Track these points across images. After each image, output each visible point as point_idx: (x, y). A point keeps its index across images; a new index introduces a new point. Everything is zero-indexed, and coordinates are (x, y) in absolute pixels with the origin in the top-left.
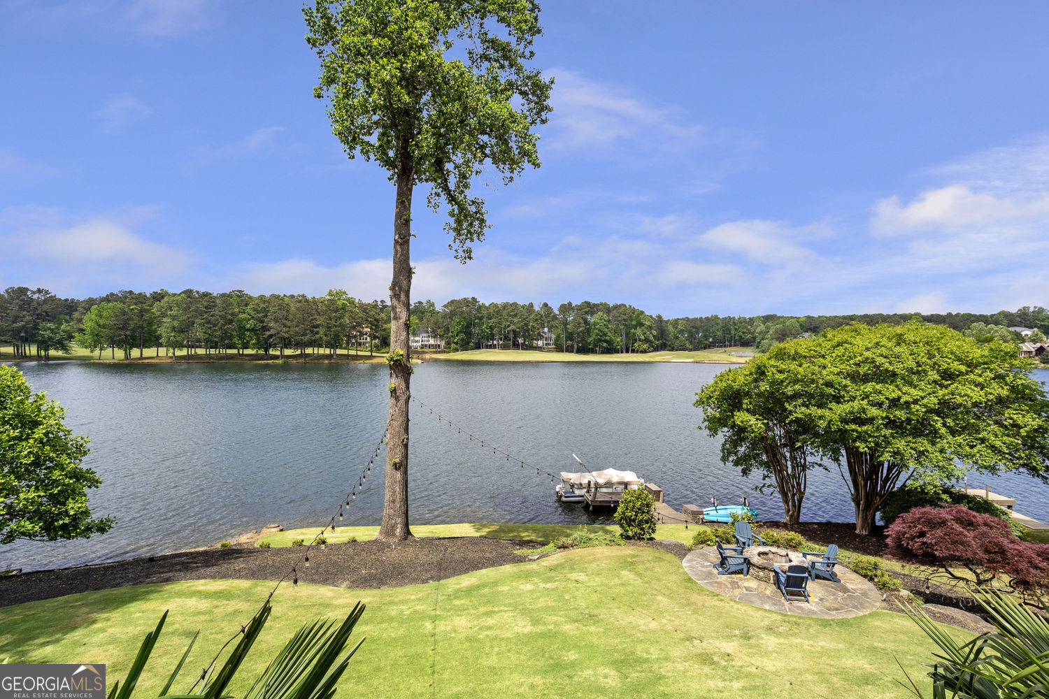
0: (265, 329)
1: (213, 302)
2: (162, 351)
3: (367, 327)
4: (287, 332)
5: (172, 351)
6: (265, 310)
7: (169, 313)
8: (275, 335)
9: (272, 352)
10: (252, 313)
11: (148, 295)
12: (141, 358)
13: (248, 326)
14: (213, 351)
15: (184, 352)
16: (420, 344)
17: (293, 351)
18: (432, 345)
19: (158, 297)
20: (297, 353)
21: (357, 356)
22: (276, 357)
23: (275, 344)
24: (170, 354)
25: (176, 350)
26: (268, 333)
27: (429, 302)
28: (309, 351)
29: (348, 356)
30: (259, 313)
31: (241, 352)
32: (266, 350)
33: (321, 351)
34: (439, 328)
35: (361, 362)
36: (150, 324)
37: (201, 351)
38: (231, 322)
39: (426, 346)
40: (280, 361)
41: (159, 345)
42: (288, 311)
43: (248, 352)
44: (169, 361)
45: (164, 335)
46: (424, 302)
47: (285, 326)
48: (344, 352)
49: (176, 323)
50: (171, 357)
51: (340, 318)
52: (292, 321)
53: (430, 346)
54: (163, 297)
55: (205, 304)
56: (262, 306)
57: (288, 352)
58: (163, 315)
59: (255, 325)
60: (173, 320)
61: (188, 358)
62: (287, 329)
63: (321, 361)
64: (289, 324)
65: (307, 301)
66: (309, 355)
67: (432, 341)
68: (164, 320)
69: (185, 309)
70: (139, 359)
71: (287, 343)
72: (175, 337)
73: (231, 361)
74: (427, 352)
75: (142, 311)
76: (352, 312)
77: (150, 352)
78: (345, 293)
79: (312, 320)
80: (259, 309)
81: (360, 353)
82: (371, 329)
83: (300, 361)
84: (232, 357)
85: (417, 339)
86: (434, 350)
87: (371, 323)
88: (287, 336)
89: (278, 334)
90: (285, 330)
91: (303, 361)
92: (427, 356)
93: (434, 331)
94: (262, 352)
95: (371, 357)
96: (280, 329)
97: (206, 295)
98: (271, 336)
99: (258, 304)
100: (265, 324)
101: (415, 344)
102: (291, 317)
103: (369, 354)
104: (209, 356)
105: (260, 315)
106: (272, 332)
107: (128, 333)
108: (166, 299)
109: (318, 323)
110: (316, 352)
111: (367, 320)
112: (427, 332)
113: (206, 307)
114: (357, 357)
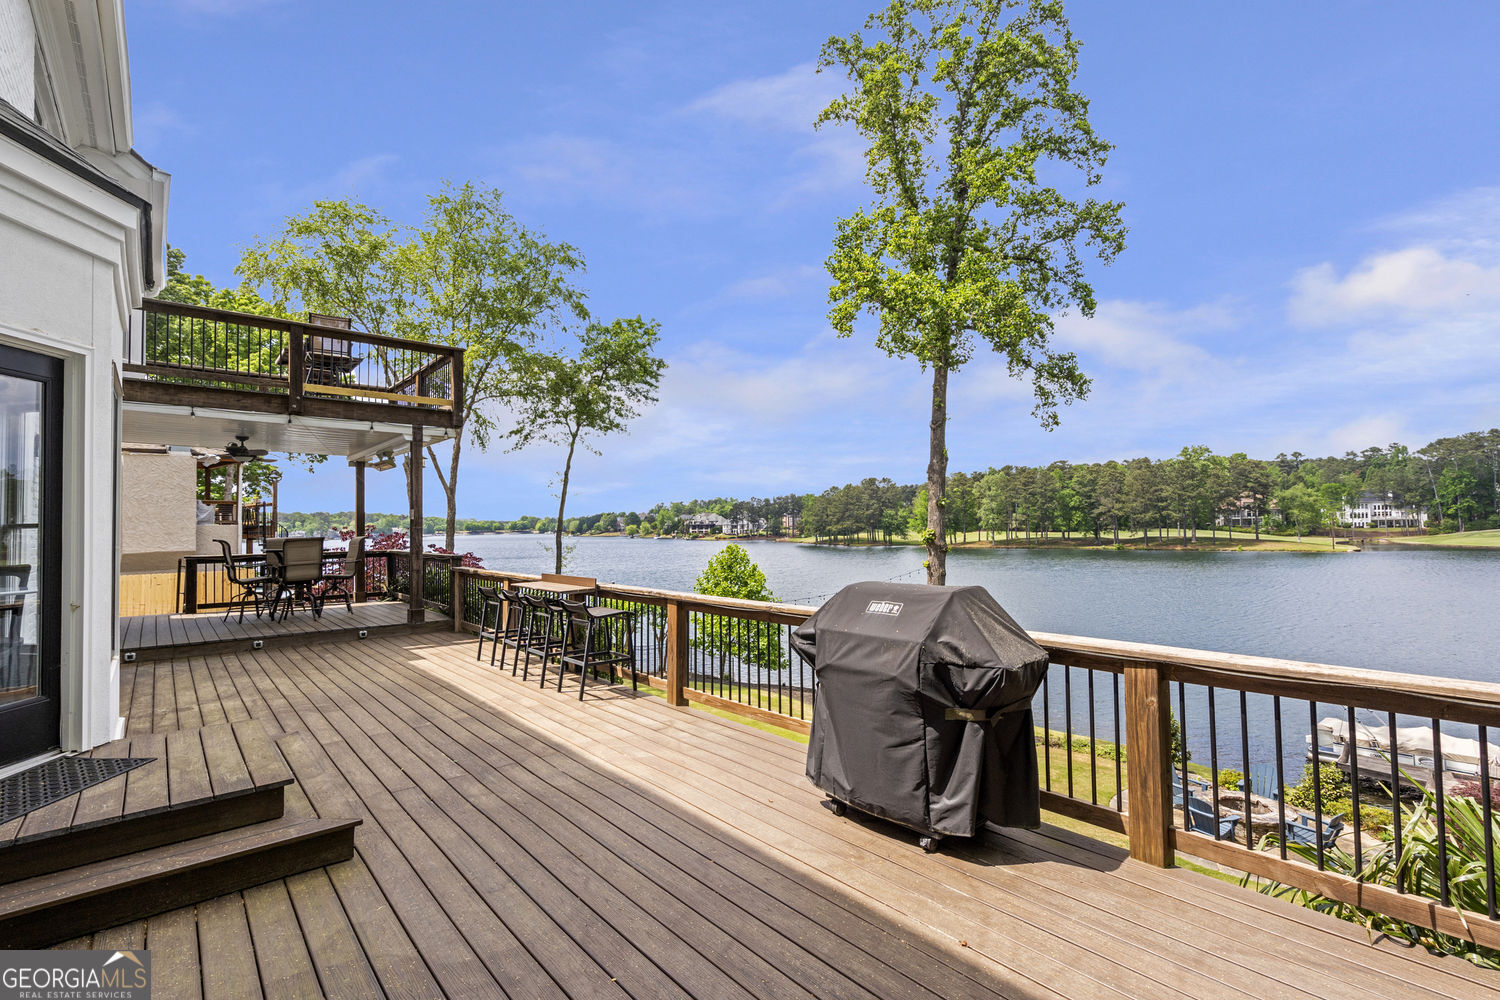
0: (1093, 506)
1: (1031, 478)
2: (983, 534)
3: (1248, 497)
4: (1119, 509)
5: (991, 534)
6: (1093, 482)
7: (988, 493)
8: (1104, 514)
9: (1102, 535)
10: (1077, 487)
11: (969, 476)
12: (965, 543)
13: (1072, 503)
14: (1033, 535)
15: (1002, 536)
16: (1369, 520)
17: (1130, 534)
18: (1397, 522)
19: (978, 477)
20: (1136, 537)
21: (1231, 539)
22: (1109, 542)
23: (1106, 525)
24: (990, 539)
25: (995, 533)
26: (1096, 511)
27: (1394, 446)
28: (1154, 533)
29: (1213, 540)
30: (1085, 486)
31: (1066, 536)
32: (1096, 533)
33: (1174, 533)
34: (1409, 490)
35: (1237, 548)
36: (972, 506)
37: (1022, 535)
38: (1051, 499)
39: (1382, 522)
40: (1113, 547)
41: (979, 529)
42: (1121, 482)
43: (1073, 535)
44: (989, 546)
45: (983, 518)
46: (1385, 447)
47: (1118, 501)
48: (1208, 534)
49: (994, 505)
50: (991, 542)
51: (1198, 487)
52: (1127, 494)
53: (1390, 524)
54: (983, 476)
55: (1023, 480)
56: (1089, 477)
57: (1124, 535)
58: (982, 496)
59: (1080, 502)
60: (992, 500)
61: (1007, 542)
62: (1121, 505)
63: (1171, 547)
64: (1124, 497)
65: (1149, 466)
66: (1153, 539)
67: (1396, 515)
68: (984, 501)
69: (1003, 489)
70: (962, 544)
71: (1122, 523)
72: (993, 519)
73: (1053, 547)
74: (1383, 534)
75: (964, 493)
76: (1217, 476)
77: (972, 537)
78: (1207, 450)
79: (1156, 491)
80: (1085, 482)
81: (1236, 535)
82: (1255, 499)
83: (1141, 547)
84: (1055, 541)
85: (1357, 511)
86: (1400, 529)
87: (1252, 489)
88: (1121, 514)
89: (1109, 511)
90: (1118, 506)
91: (1145, 547)
92: (1383, 540)
93: (1396, 497)
94: (1091, 535)
95: (1258, 541)
96: (1110, 506)
97: (1023, 470)
98: (1101, 514)
99: (1083, 476)
100: (1092, 501)
101: (1357, 520)
102: (1126, 489)
103: (1253, 536)
104: (1029, 541)
105: (1086, 489)
106: (1101, 509)
107: (951, 516)
108: (985, 478)
109: (1164, 494)
110: (1164, 534)
111: (1246, 487)
112: (1383, 498)
113: (1025, 485)
114: (1230, 542)
